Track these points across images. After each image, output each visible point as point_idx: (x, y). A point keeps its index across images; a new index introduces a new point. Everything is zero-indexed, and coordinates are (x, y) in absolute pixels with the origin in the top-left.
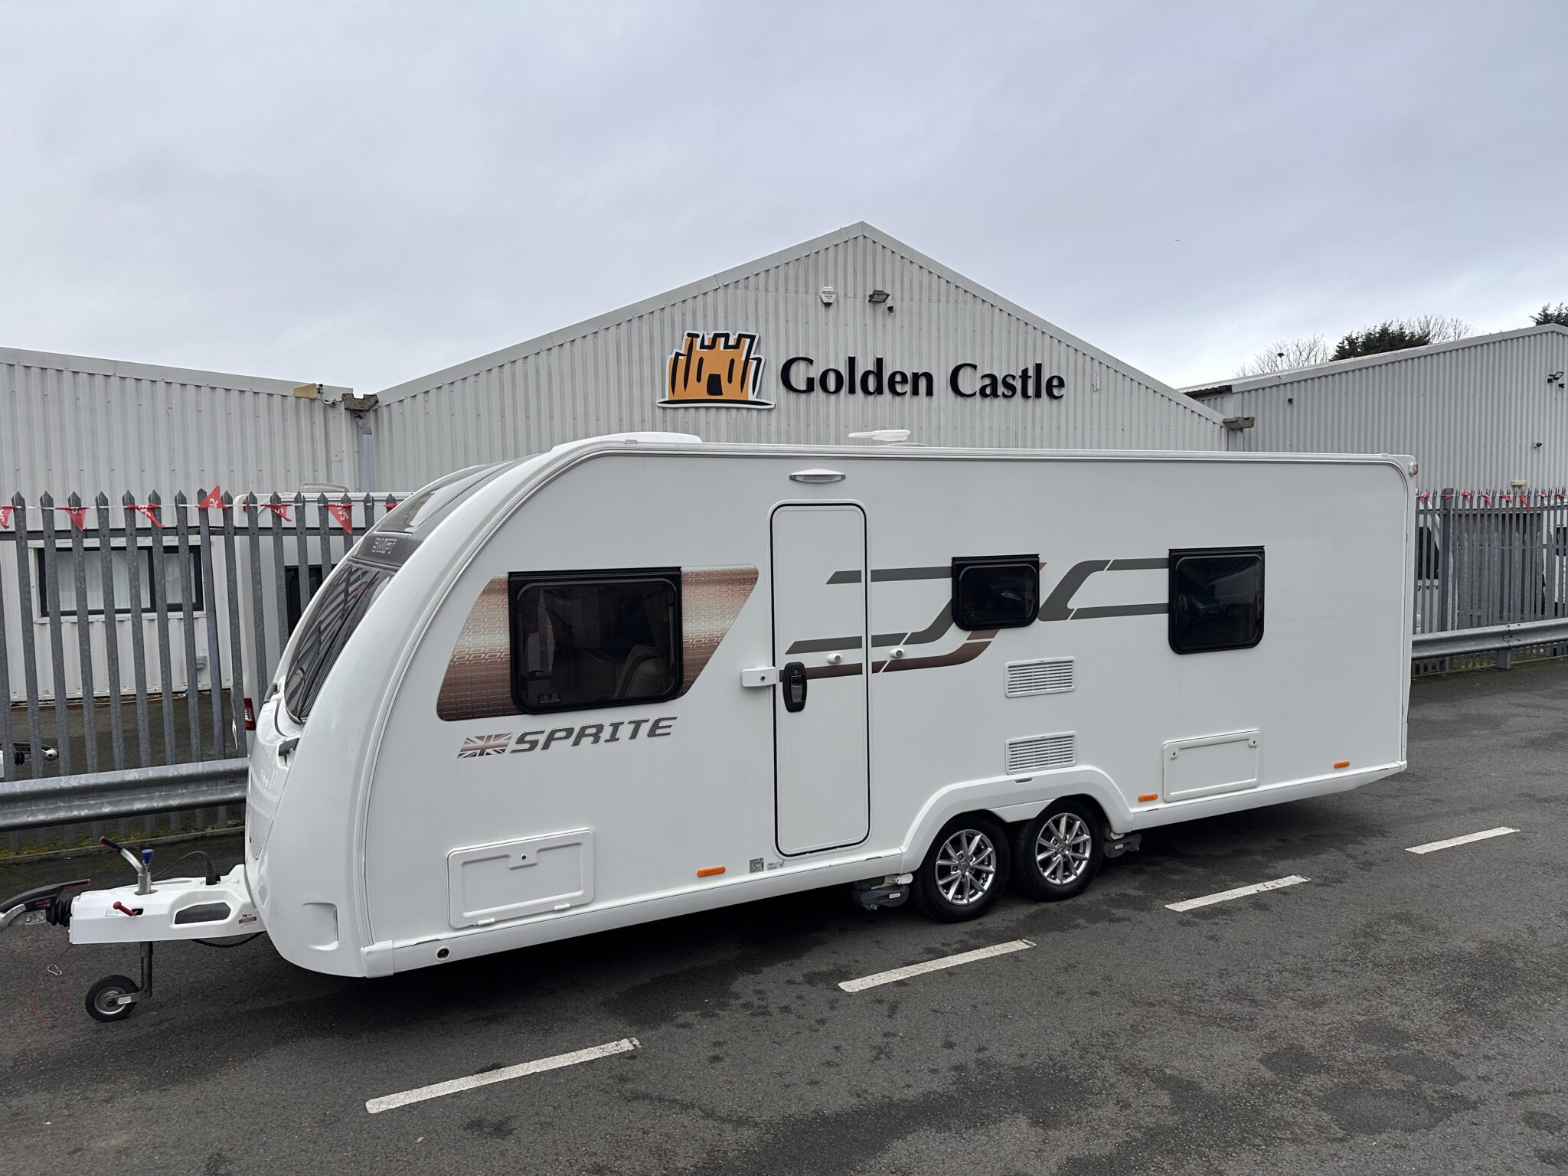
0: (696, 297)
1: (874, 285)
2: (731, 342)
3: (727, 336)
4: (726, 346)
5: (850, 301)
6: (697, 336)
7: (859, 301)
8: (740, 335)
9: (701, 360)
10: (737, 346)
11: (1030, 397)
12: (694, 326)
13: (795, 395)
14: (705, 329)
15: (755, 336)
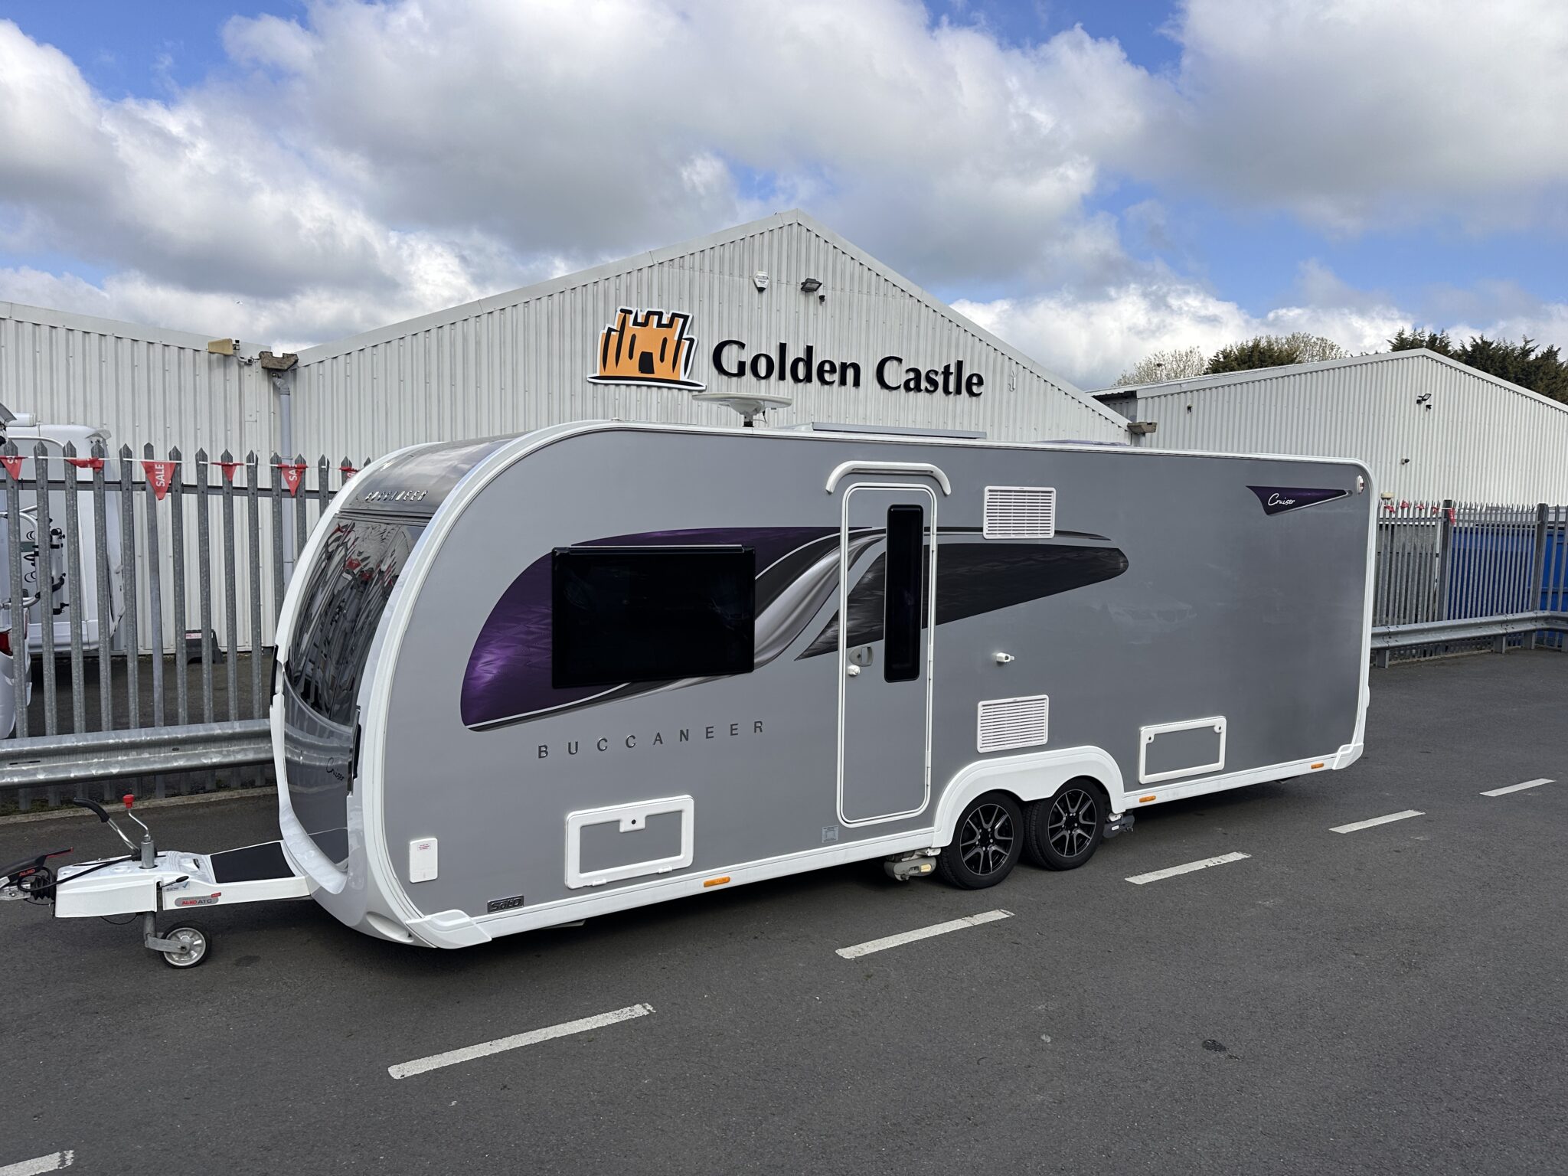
0: (629, 273)
1: (806, 273)
2: (665, 321)
3: (660, 314)
4: (660, 325)
5: (784, 286)
6: (630, 312)
7: (792, 288)
8: (673, 314)
9: (634, 337)
10: (670, 325)
11: (951, 393)
12: (628, 302)
13: (726, 377)
14: (639, 305)
15: (688, 317)
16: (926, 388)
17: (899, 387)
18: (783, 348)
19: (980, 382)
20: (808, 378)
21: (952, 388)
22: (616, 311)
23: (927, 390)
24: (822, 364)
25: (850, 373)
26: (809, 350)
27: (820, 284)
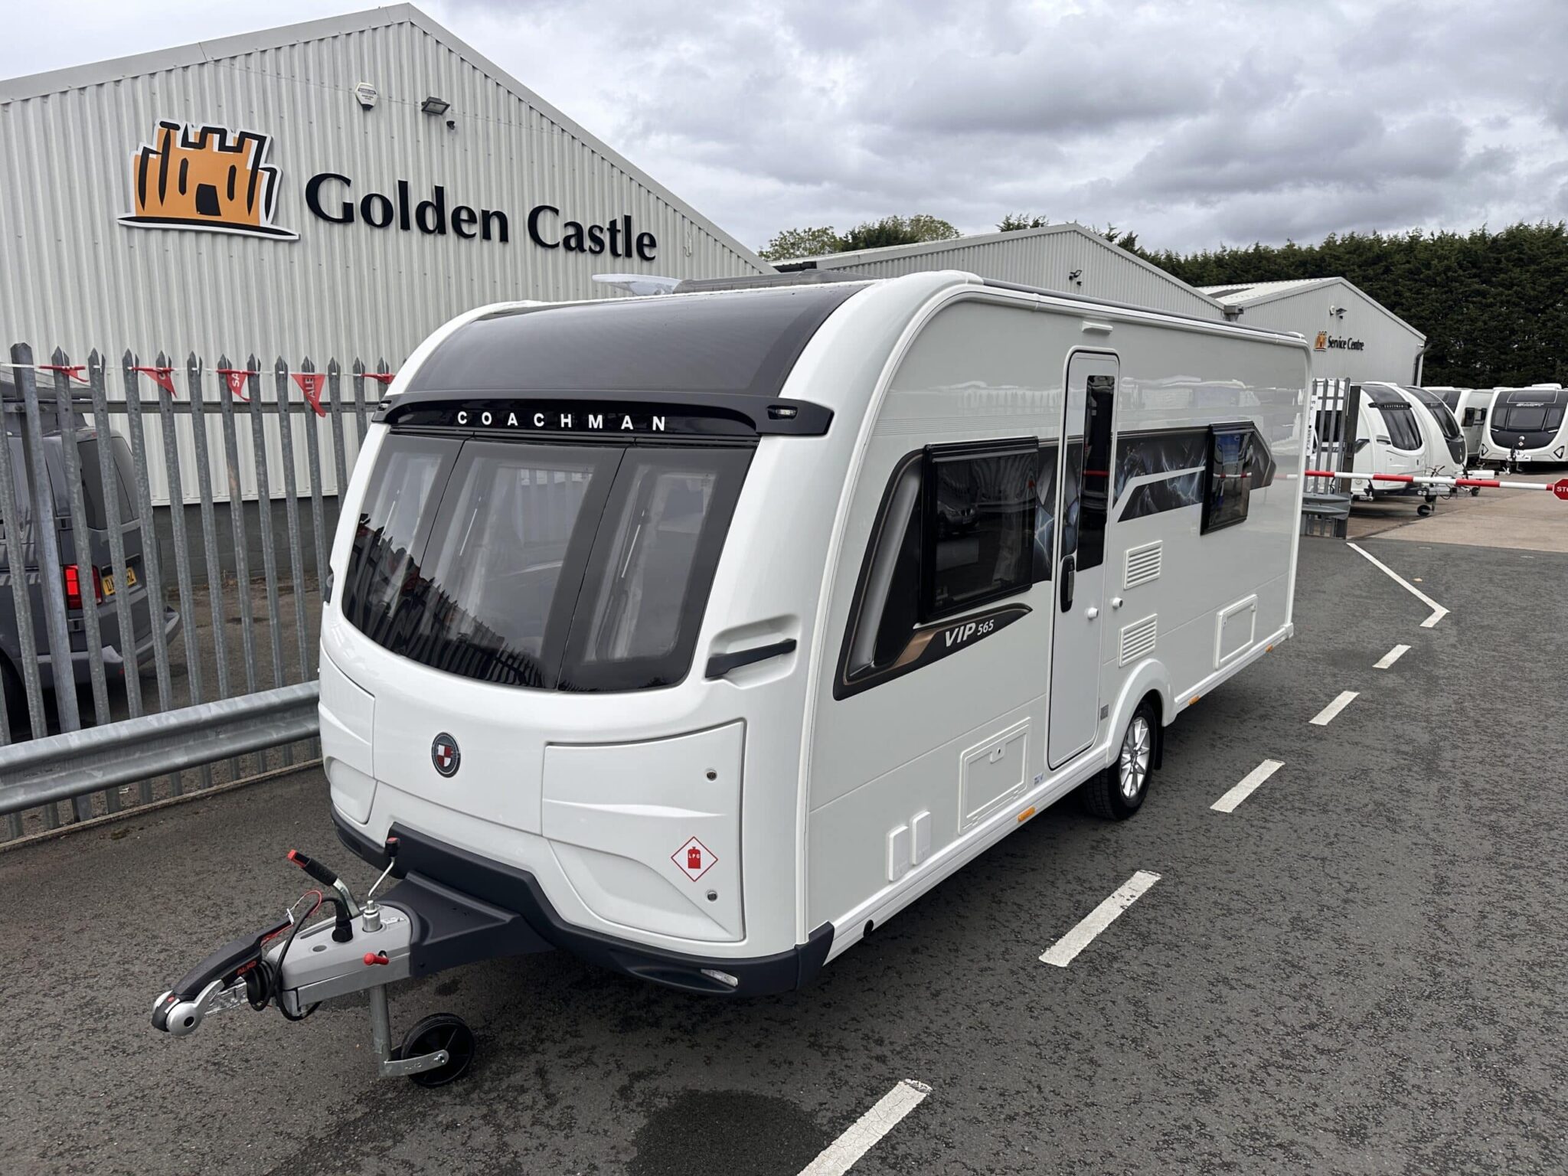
0: (171, 71)
1: (428, 93)
2: (230, 142)
3: (223, 133)
4: (223, 147)
5: (396, 106)
7: (407, 108)
8: (242, 133)
9: (185, 164)
10: (239, 148)
11: (619, 255)
12: (171, 114)
13: (327, 224)
14: (188, 118)
15: (265, 138)
16: (590, 249)
17: (557, 245)
18: (403, 186)
19: (653, 244)
20: (441, 229)
21: (620, 249)
22: (154, 125)
23: (591, 251)
24: (457, 212)
25: (495, 225)
26: (439, 192)
27: (447, 106)
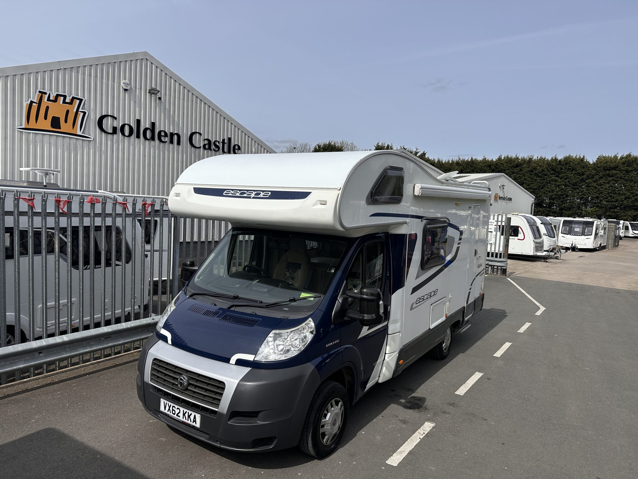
0: (45, 71)
1: (151, 85)
2: (68, 100)
3: (65, 97)
4: (64, 102)
5: (139, 90)
6: (46, 93)
7: (143, 91)
8: (73, 97)
9: (47, 108)
10: (71, 103)
11: (226, 152)
12: (44, 87)
14: (51, 90)
15: (82, 100)
17: (200, 147)
18: (138, 121)
19: (239, 148)
20: (153, 138)
21: (226, 150)
22: (36, 92)
23: (214, 150)
24: (160, 132)
25: (175, 138)
26: (153, 124)
27: (159, 91)
